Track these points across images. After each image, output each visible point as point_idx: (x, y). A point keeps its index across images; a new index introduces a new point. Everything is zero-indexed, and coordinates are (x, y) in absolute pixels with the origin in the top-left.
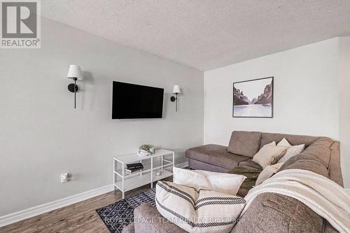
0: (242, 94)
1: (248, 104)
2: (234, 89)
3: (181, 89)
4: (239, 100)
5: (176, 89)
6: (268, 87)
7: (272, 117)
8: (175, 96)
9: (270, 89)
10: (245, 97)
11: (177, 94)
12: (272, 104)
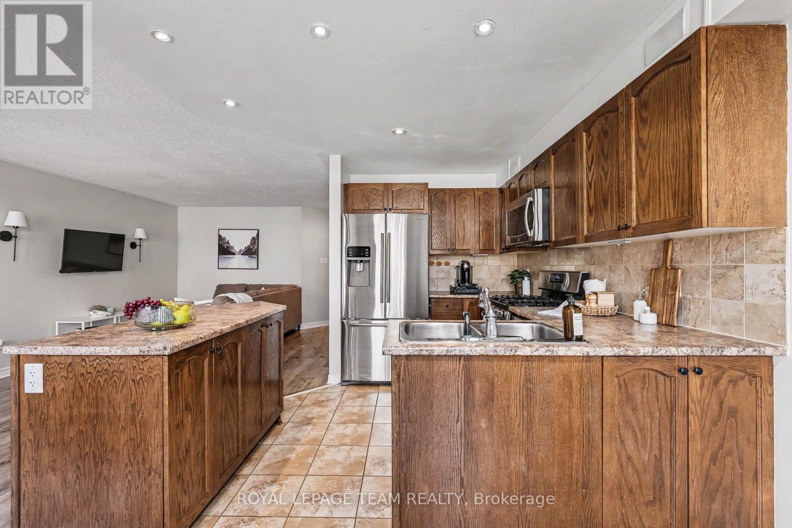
0: (228, 243)
1: (234, 254)
2: (220, 236)
3: (146, 233)
4: (224, 250)
5: (140, 233)
6: (253, 238)
7: (258, 268)
8: (138, 243)
9: (255, 240)
10: (232, 247)
11: (140, 239)
12: (258, 256)
